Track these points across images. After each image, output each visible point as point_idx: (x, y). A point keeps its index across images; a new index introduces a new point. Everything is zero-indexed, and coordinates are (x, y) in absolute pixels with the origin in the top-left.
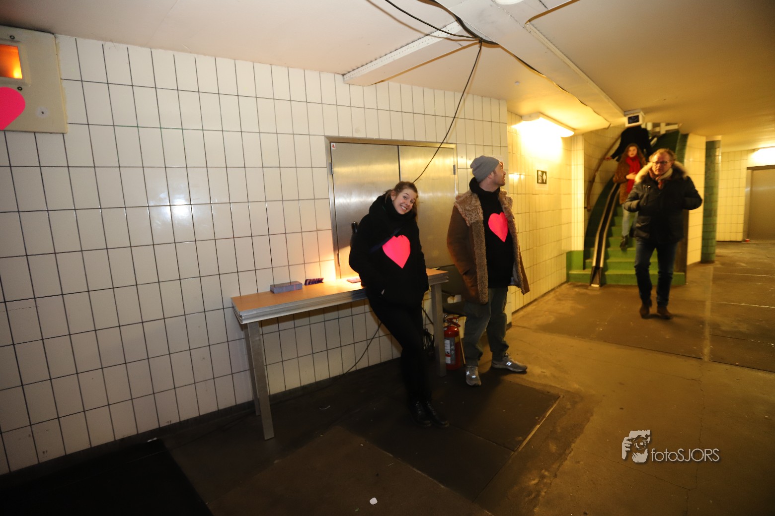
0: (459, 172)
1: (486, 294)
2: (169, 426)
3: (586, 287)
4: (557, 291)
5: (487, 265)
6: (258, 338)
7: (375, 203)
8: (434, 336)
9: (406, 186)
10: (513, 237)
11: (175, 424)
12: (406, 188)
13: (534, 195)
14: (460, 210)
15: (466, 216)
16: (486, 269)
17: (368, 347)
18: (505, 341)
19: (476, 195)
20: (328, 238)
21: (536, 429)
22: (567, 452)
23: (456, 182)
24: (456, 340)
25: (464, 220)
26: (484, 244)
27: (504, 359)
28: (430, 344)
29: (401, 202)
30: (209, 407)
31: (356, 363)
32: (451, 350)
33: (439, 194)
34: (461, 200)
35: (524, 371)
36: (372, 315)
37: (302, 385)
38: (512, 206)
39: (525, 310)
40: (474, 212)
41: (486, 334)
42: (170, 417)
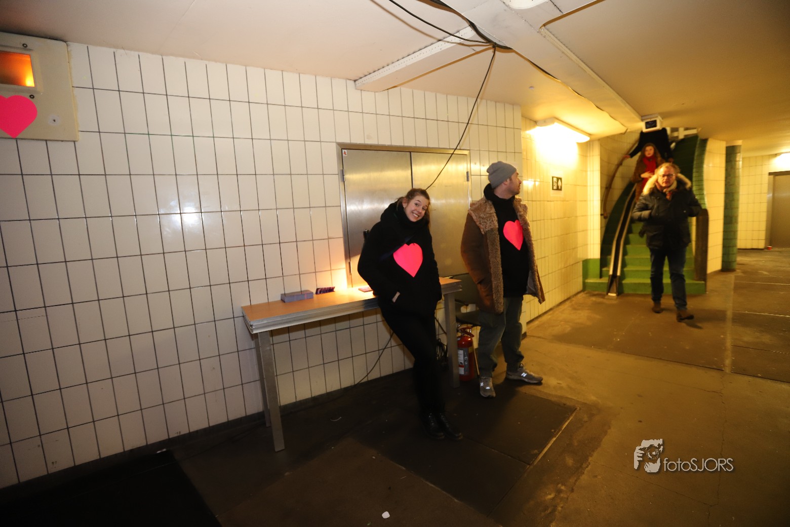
0: (472, 178)
1: (501, 304)
2: (178, 437)
3: (603, 296)
4: (573, 300)
5: (503, 274)
6: (268, 348)
7: (386, 211)
8: (447, 346)
9: (418, 193)
10: (529, 245)
11: (184, 435)
12: (418, 195)
13: (549, 202)
14: (474, 218)
15: (480, 224)
16: (502, 278)
17: (380, 357)
18: (520, 352)
19: (490, 202)
20: (339, 246)
21: (552, 442)
22: (584, 465)
23: (470, 188)
24: (470, 350)
25: (479, 228)
26: (499, 253)
27: (518, 370)
28: (443, 354)
29: (413, 209)
30: (218, 417)
31: (368, 374)
32: (465, 361)
33: (452, 201)
34: (475, 207)
35: (539, 382)
36: (384, 324)
37: (313, 396)
38: (527, 213)
39: (540, 319)
40: (488, 219)
41: (501, 344)
42: (179, 428)
